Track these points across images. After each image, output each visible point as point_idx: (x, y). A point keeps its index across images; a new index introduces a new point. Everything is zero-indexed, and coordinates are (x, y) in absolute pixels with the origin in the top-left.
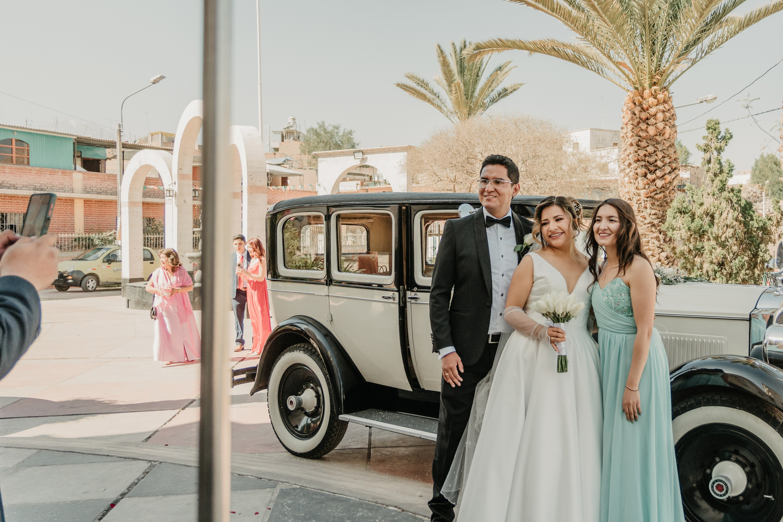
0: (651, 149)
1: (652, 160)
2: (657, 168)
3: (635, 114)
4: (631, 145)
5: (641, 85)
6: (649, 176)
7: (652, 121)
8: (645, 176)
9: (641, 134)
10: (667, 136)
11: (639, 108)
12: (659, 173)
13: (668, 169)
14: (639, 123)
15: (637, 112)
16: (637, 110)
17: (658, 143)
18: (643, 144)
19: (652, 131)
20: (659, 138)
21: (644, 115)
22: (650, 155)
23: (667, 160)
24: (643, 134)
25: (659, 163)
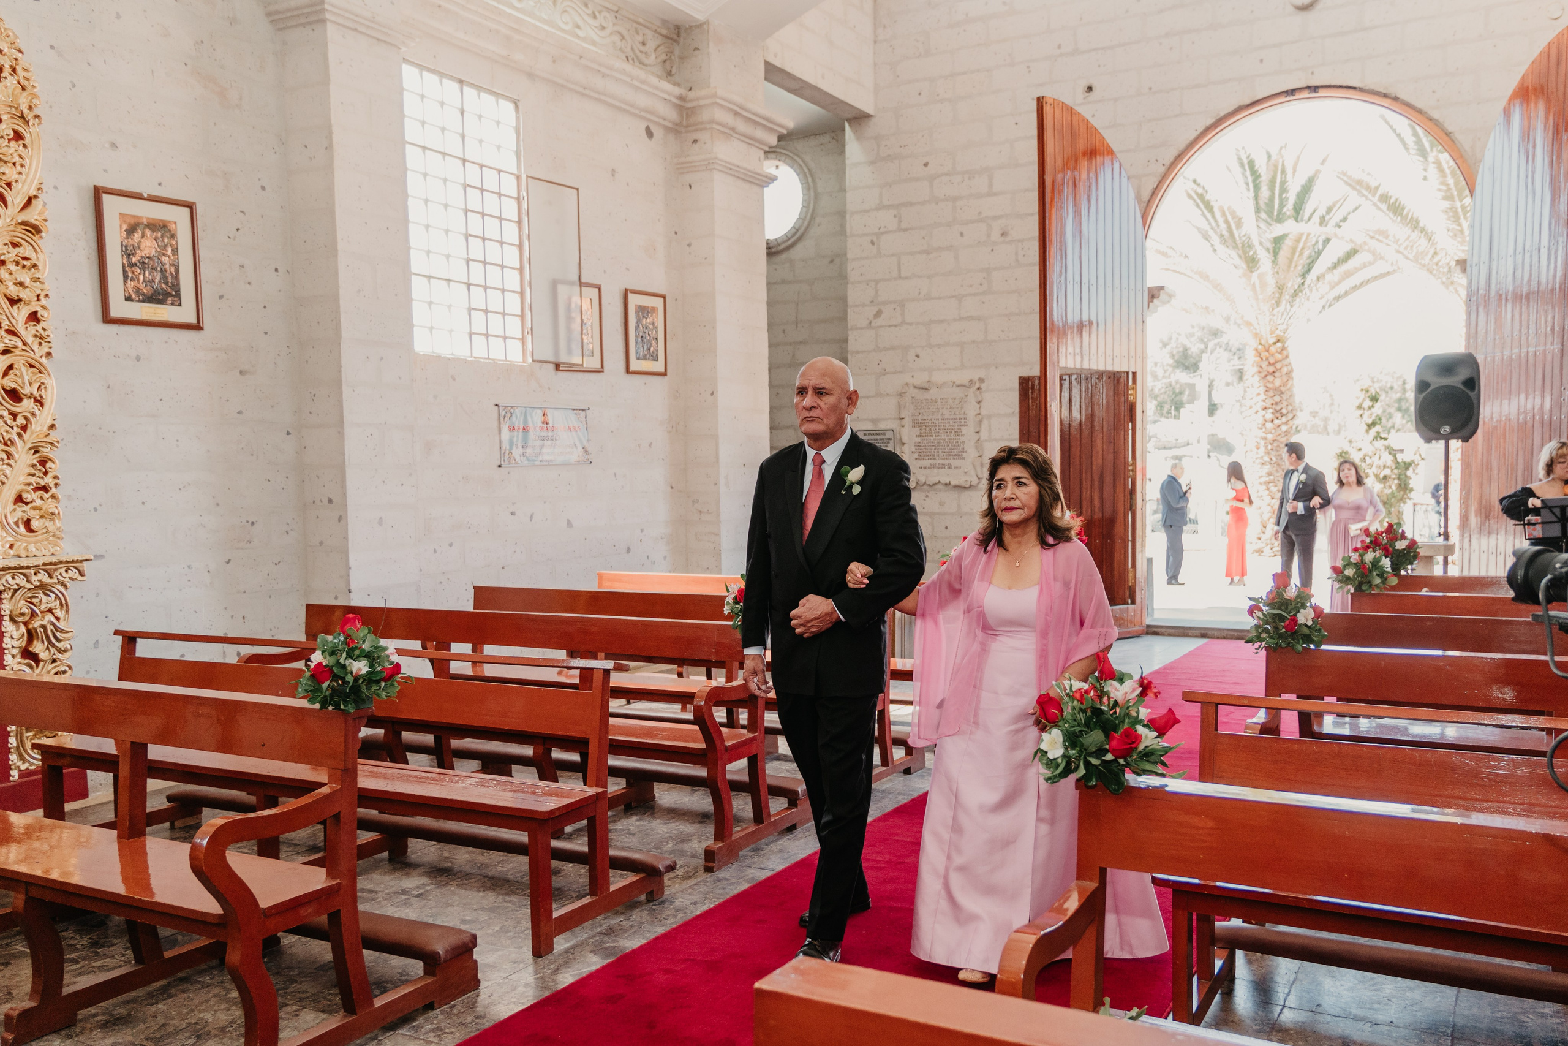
0: (1277, 398)
1: (1278, 408)
2: (1283, 415)
3: (1261, 367)
4: (1259, 394)
5: (1267, 342)
6: (1276, 422)
7: (1277, 374)
8: (1272, 421)
9: (1268, 385)
10: (1289, 386)
11: (1267, 363)
12: (1284, 419)
13: (1290, 416)
14: (1266, 376)
15: (1263, 366)
16: (1264, 364)
17: (1282, 393)
18: (1271, 393)
19: (1278, 382)
20: (1283, 389)
21: (1271, 369)
22: (1277, 403)
23: (1290, 408)
24: (1270, 385)
25: (1284, 411)
